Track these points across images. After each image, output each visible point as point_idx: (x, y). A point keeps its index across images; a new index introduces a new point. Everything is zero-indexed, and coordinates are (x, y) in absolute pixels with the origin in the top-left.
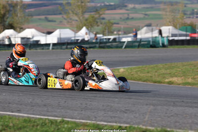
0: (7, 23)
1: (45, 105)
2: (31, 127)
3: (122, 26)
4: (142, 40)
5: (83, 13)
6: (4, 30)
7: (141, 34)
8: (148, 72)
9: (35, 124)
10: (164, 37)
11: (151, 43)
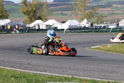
0: (37, 16)
1: (61, 68)
3: (109, 18)
4: (122, 27)
5: (85, 10)
6: (35, 20)
7: (121, 23)
9: (56, 79)
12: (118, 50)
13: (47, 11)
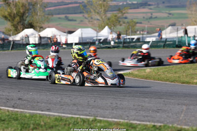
0: (26, 22)
1: (75, 105)
2: (63, 126)
3: (146, 25)
4: (167, 40)
5: (106, 11)
7: (166, 34)
8: (175, 73)
9: (67, 122)
10: (190, 37)
11: (177, 43)
12: (163, 76)
13: (43, 14)
